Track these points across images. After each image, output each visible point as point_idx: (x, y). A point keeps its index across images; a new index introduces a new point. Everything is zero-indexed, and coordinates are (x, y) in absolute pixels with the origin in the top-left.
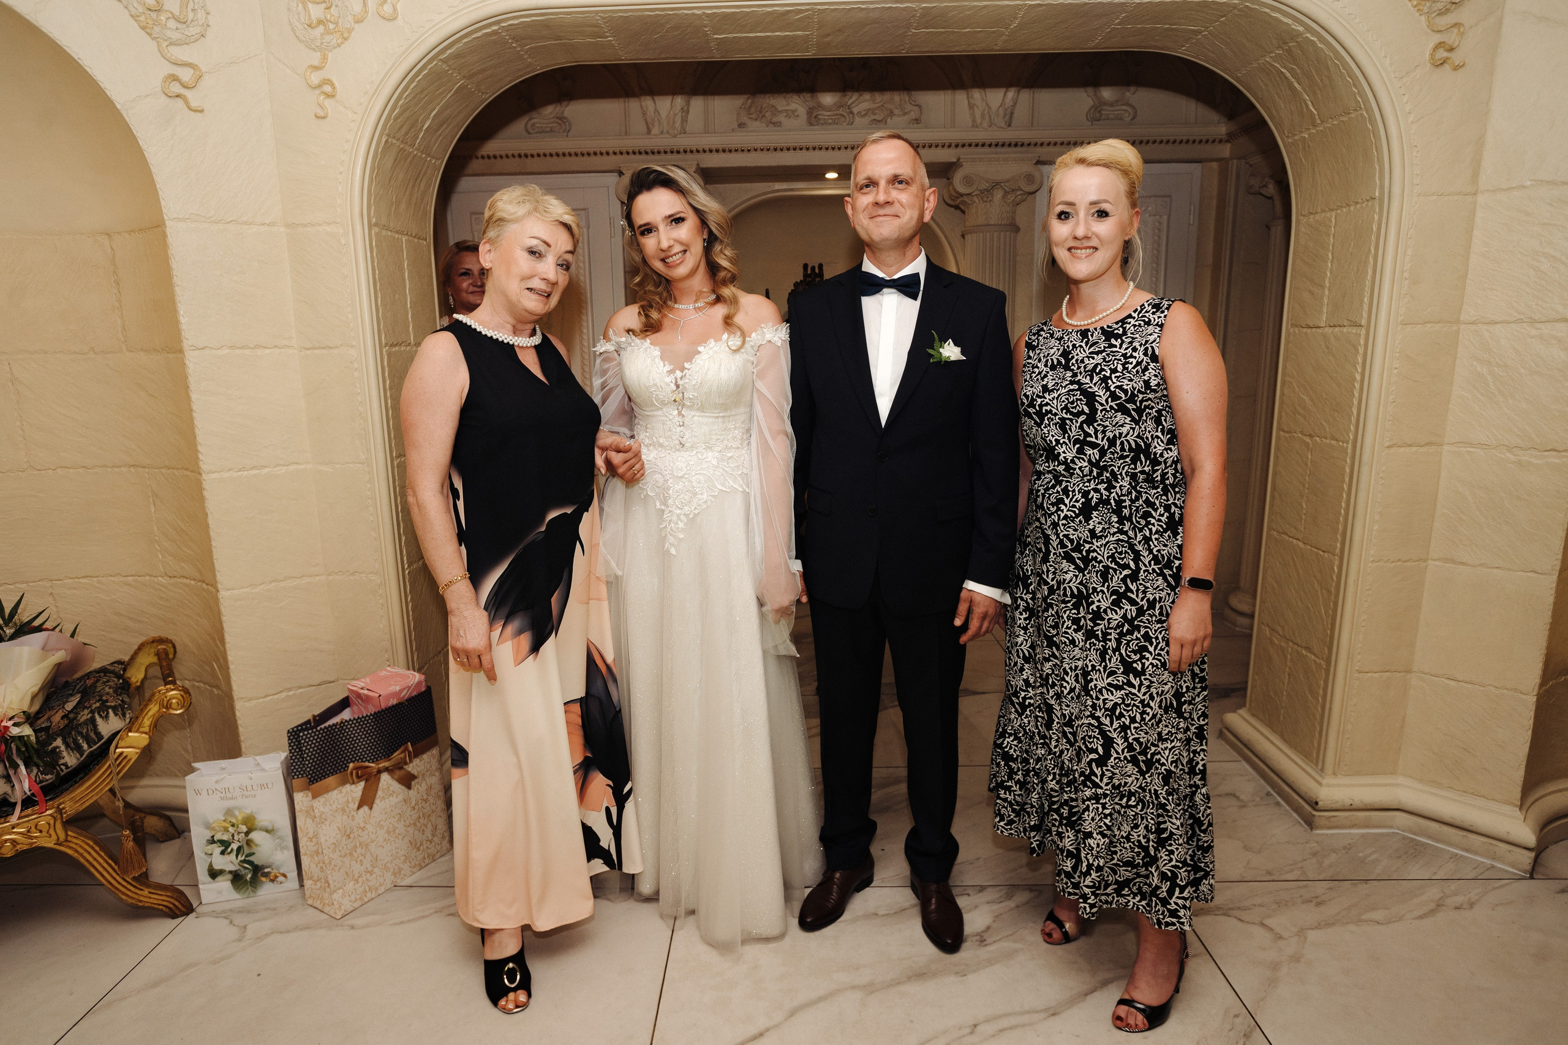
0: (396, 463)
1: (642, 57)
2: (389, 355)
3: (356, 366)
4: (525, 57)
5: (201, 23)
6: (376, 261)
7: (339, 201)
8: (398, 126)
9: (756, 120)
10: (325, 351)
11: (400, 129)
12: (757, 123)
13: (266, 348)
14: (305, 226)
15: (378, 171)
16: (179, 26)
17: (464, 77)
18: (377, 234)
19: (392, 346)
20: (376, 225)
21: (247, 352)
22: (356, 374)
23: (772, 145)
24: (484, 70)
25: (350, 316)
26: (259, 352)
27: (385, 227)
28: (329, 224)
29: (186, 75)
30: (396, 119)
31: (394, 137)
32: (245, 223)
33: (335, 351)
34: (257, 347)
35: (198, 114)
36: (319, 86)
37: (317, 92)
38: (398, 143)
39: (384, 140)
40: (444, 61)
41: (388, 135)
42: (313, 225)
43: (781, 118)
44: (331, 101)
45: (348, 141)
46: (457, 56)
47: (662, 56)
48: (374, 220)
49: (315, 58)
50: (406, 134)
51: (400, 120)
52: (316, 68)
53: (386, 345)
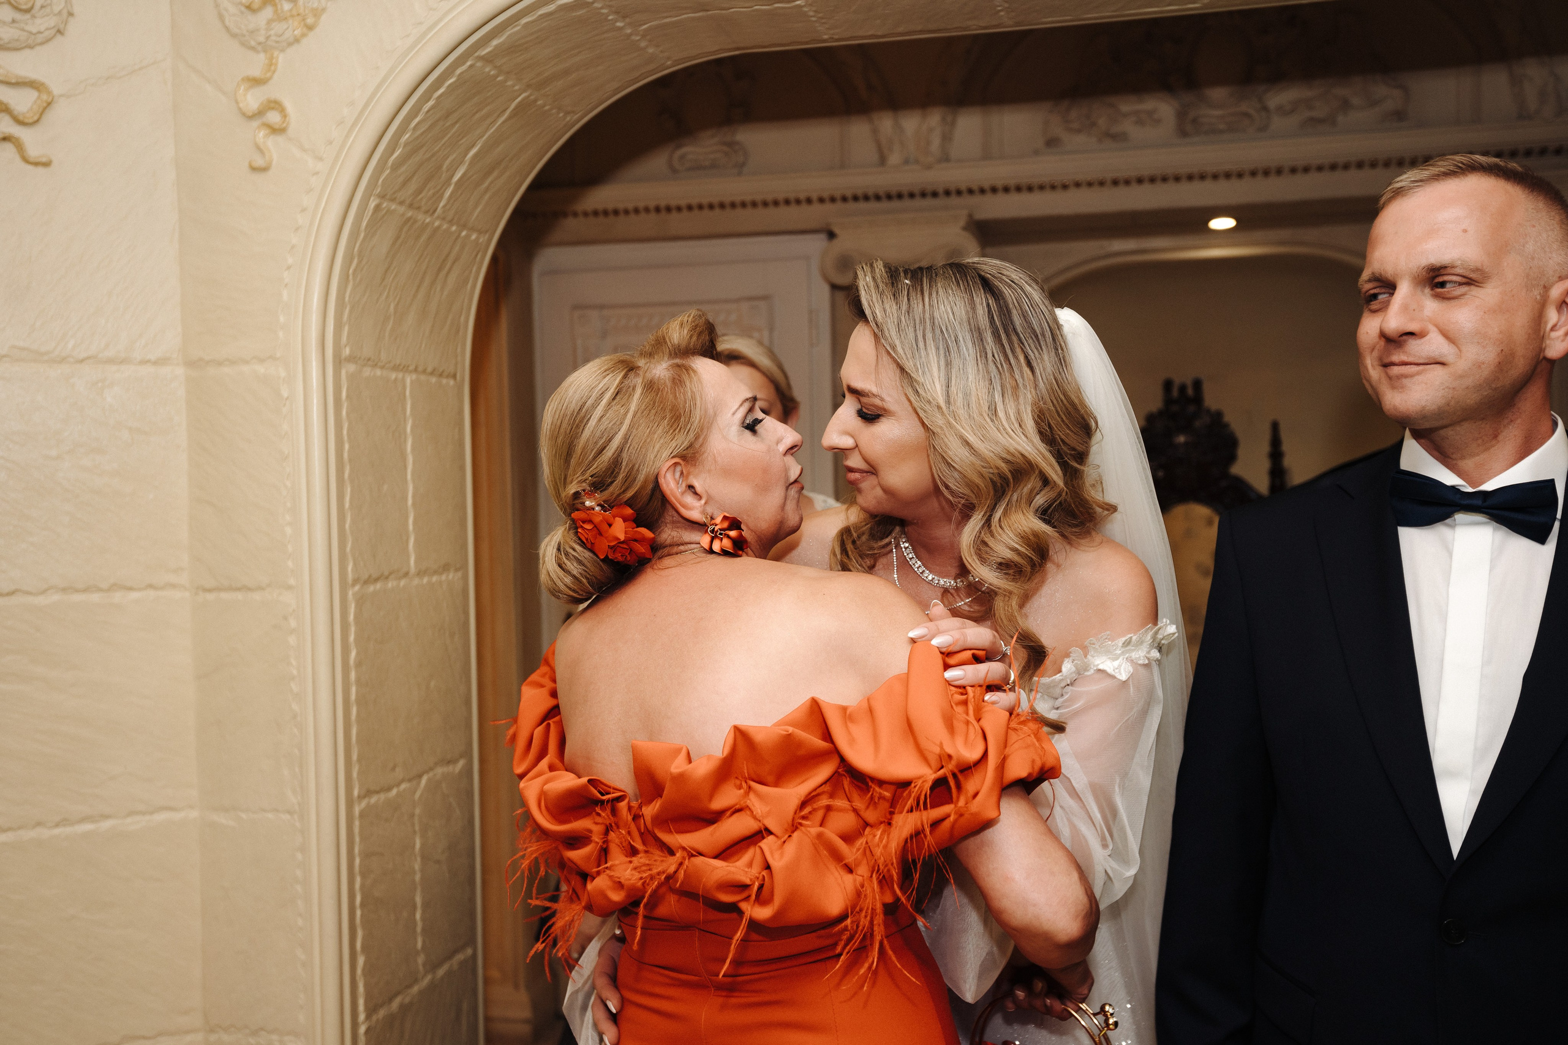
0: (357, 810)
1: (861, 33)
2: (360, 601)
3: (293, 623)
4: (643, 44)
5: (56, 9)
6: (346, 426)
7: (282, 319)
8: (401, 179)
9: (1079, 131)
10: (239, 596)
11: (405, 183)
12: (1081, 139)
13: (131, 589)
14: (220, 364)
15: (360, 262)
16: (18, 16)
17: (529, 86)
18: (351, 377)
19: (366, 582)
20: (351, 359)
21: (95, 597)
22: (292, 640)
23: (1109, 176)
24: (566, 72)
25: (289, 530)
26: (118, 597)
27: (368, 361)
28: (262, 361)
29: (22, 101)
30: (396, 167)
31: (393, 200)
32: (111, 361)
33: (257, 596)
34: (114, 587)
35: (40, 170)
36: (260, 113)
37: (255, 124)
38: (402, 209)
39: (372, 204)
40: (487, 59)
41: (382, 196)
42: (232, 362)
43: (1127, 126)
44: (280, 139)
45: (304, 210)
46: (511, 49)
47: (901, 29)
48: (347, 351)
49: (255, 65)
50: (419, 191)
51: (403, 169)
52: (256, 82)
53: (356, 581)
